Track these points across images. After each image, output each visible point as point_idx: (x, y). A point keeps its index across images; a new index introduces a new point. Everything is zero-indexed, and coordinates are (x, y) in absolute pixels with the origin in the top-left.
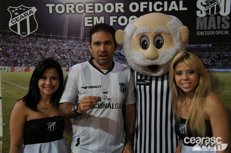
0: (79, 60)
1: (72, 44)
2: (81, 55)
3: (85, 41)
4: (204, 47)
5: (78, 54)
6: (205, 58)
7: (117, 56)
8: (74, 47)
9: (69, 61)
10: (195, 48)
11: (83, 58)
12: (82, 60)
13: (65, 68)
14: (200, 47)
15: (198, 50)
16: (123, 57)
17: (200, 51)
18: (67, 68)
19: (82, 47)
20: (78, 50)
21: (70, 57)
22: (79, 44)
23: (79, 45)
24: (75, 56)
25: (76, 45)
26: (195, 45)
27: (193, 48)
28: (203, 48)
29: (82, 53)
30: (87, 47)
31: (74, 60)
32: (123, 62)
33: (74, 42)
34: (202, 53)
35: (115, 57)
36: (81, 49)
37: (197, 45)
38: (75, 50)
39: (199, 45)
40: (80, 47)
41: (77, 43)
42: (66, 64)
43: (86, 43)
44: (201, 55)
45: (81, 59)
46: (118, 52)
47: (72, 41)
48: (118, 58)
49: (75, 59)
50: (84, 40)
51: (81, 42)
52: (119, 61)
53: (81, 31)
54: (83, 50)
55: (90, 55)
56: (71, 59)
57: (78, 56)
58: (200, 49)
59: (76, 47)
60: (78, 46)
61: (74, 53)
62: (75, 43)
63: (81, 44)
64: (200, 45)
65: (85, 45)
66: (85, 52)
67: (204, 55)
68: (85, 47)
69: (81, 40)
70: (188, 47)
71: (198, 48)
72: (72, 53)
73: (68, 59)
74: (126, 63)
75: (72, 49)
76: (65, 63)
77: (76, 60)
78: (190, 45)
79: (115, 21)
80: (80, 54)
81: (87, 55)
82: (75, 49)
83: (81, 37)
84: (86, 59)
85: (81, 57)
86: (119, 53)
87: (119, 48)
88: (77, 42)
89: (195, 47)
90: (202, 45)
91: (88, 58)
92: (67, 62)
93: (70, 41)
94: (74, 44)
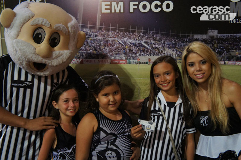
0: (94, 52)
1: (87, 33)
2: (96, 46)
3: (102, 30)
4: (238, 37)
5: (94, 45)
6: (238, 49)
7: (138, 47)
8: (90, 37)
9: (83, 52)
10: (226, 38)
11: (99, 49)
12: (99, 51)
13: (79, 60)
14: (233, 37)
15: (230, 41)
16: (144, 48)
17: (232, 42)
18: (81, 60)
19: (98, 36)
20: (94, 39)
21: (85, 48)
22: (95, 32)
23: (95, 34)
24: (90, 46)
25: (92, 35)
26: (227, 35)
27: (225, 38)
28: (236, 38)
29: (98, 44)
30: (104, 36)
31: (89, 51)
32: (144, 54)
33: (90, 30)
34: (235, 43)
35: (135, 47)
36: (97, 39)
37: (229, 35)
38: (90, 40)
39: (231, 35)
40: (96, 36)
41: (93, 32)
42: (81, 55)
43: (103, 32)
44: (234, 46)
45: (97, 50)
46: (138, 42)
47: (87, 30)
48: (139, 49)
49: (90, 49)
50: (100, 29)
51: (97, 31)
52: (139, 52)
53: (98, 18)
54: (99, 40)
55: (107, 45)
56: (85, 50)
57: (94, 47)
58: (233, 39)
59: (91, 37)
60: (94, 36)
61: (89, 43)
62: (91, 32)
63: (97, 33)
64: (233, 34)
65: (102, 34)
66: (101, 42)
67: (237, 46)
68: (102, 37)
69: (97, 28)
70: (218, 37)
71: (230, 38)
72: (87, 43)
73: (83, 50)
74: (147, 55)
75: (87, 39)
76: (79, 55)
77: (92, 51)
78: (221, 35)
79: (136, 7)
80: (96, 44)
81: (104, 45)
82: (90, 38)
83: (97, 25)
84: (102, 50)
85: (97, 48)
86: (140, 43)
87: (140, 37)
88: (92, 30)
89: (227, 36)
90: (236, 34)
91: (105, 49)
92: (82, 54)
93: (85, 30)
94: (89, 33)
